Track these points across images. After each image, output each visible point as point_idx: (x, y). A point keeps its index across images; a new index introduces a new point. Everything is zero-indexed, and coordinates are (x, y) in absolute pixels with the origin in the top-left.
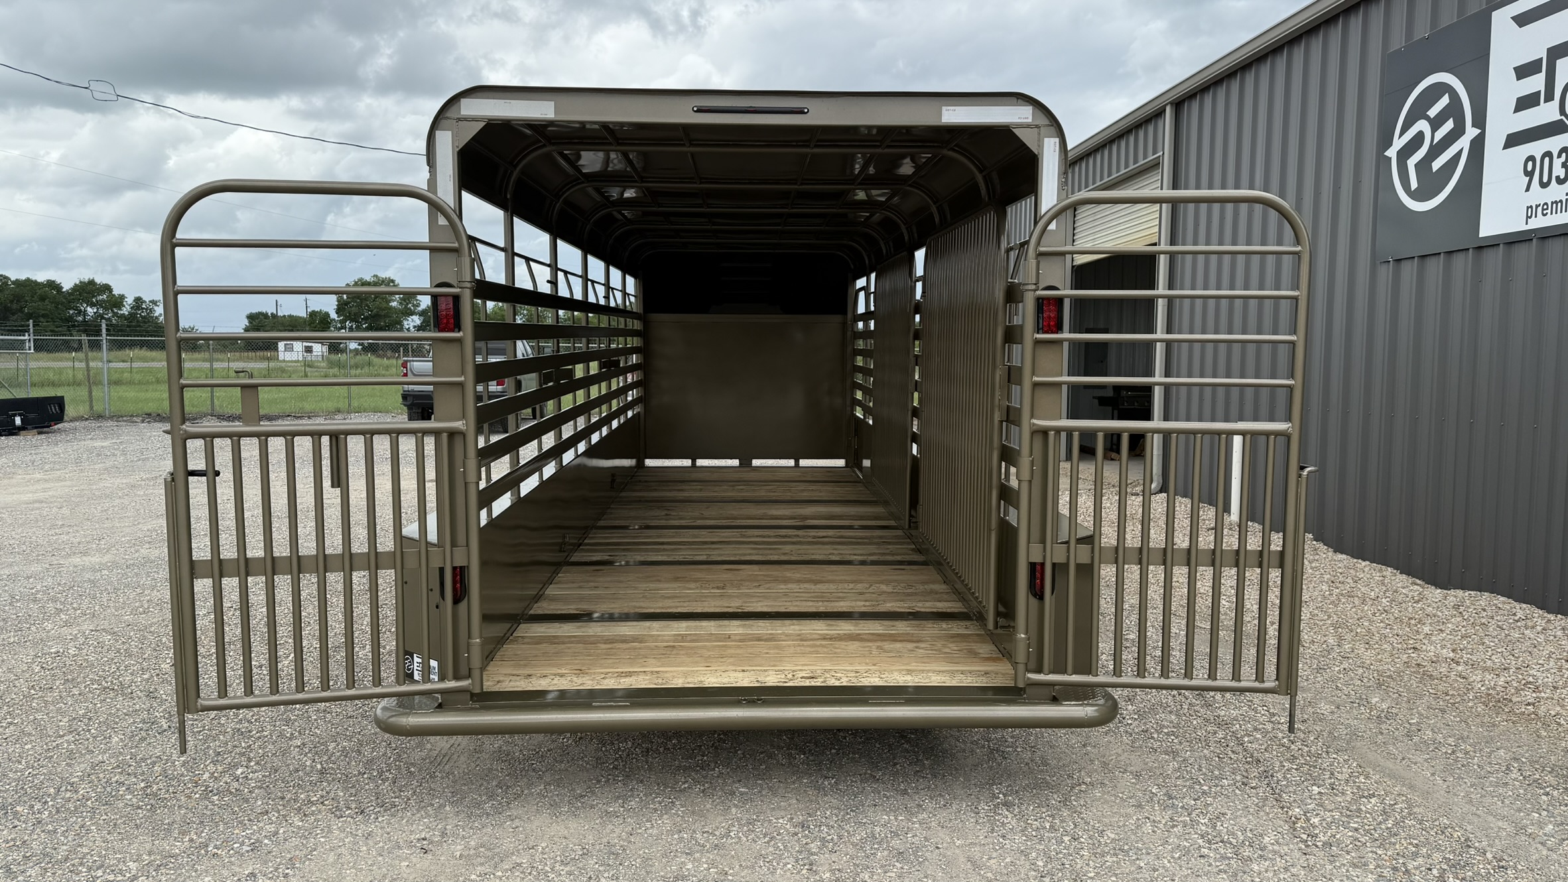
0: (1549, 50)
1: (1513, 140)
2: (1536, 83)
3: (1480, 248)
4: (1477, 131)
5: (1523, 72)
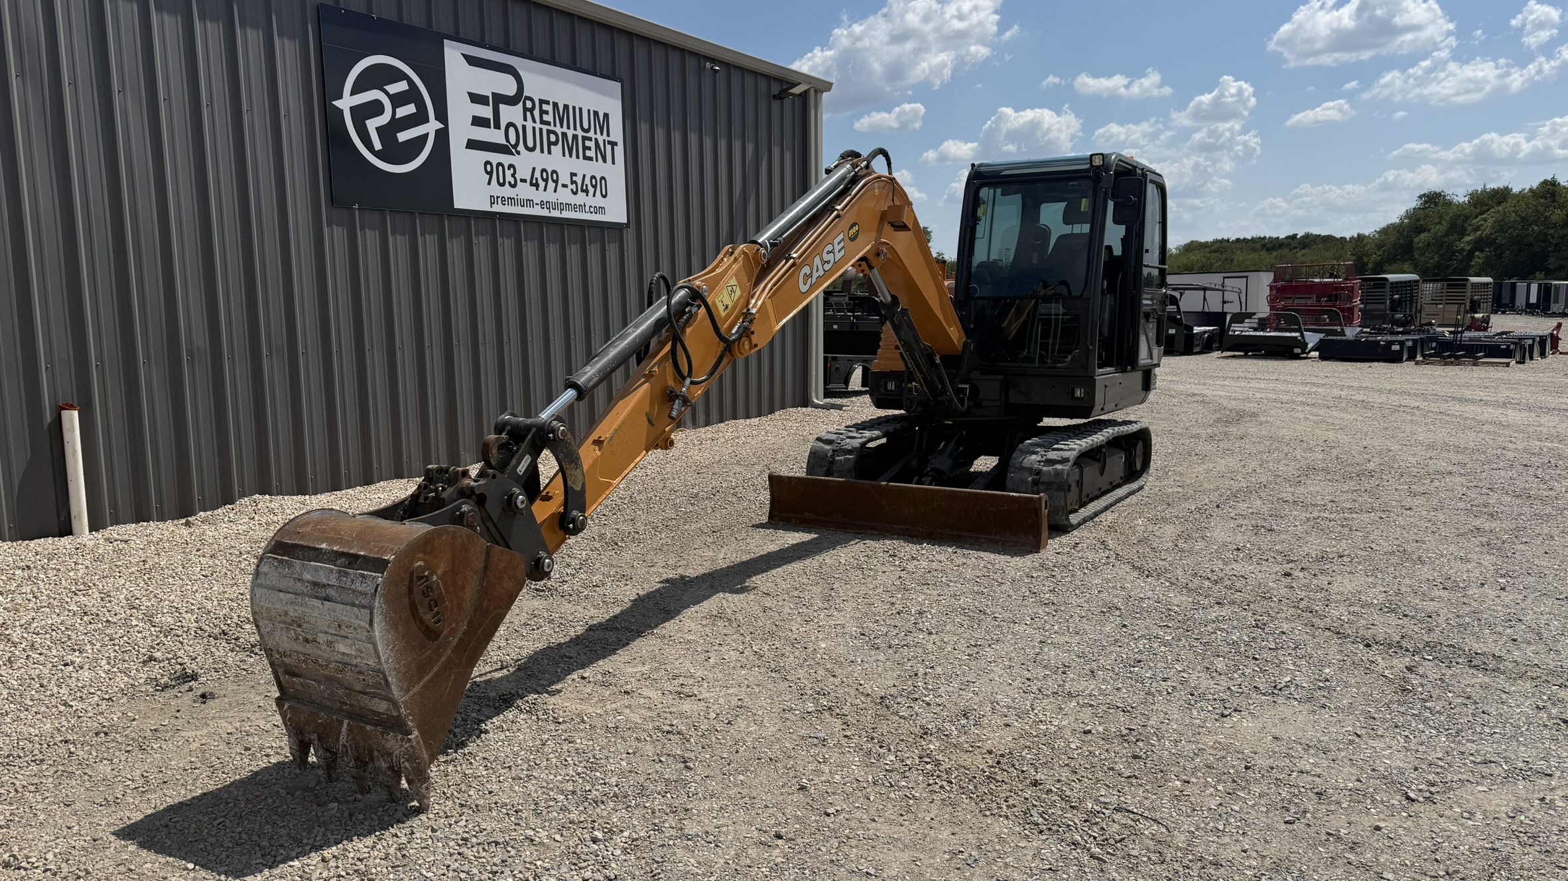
0: (493, 94)
1: (473, 144)
2: (486, 112)
3: (452, 215)
4: (440, 126)
5: (476, 98)
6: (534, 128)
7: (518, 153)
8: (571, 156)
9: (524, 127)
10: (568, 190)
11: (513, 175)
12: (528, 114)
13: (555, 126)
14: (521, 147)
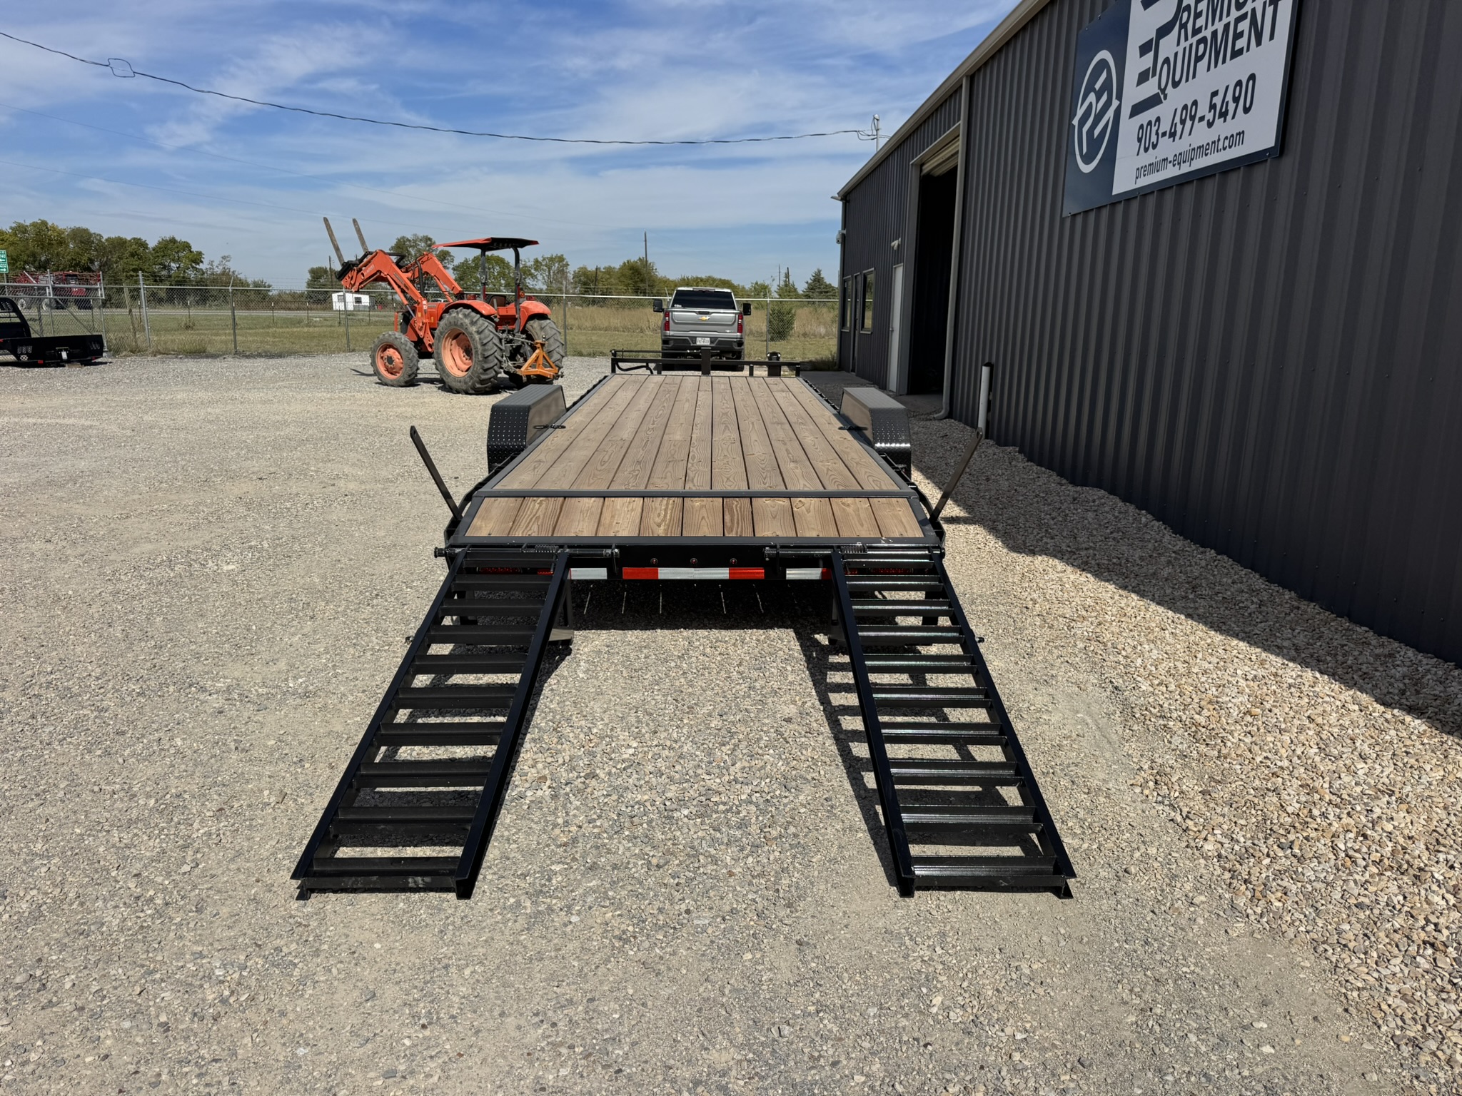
0: (1157, 32)
1: (1134, 111)
2: (1149, 60)
3: (1113, 204)
4: (1118, 102)
5: (1144, 49)
6: (1185, 49)
7: (1165, 97)
8: (1216, 66)
9: (1176, 54)
10: (1205, 122)
11: (1157, 133)
12: (1183, 31)
13: (1206, 28)
14: (1170, 89)
